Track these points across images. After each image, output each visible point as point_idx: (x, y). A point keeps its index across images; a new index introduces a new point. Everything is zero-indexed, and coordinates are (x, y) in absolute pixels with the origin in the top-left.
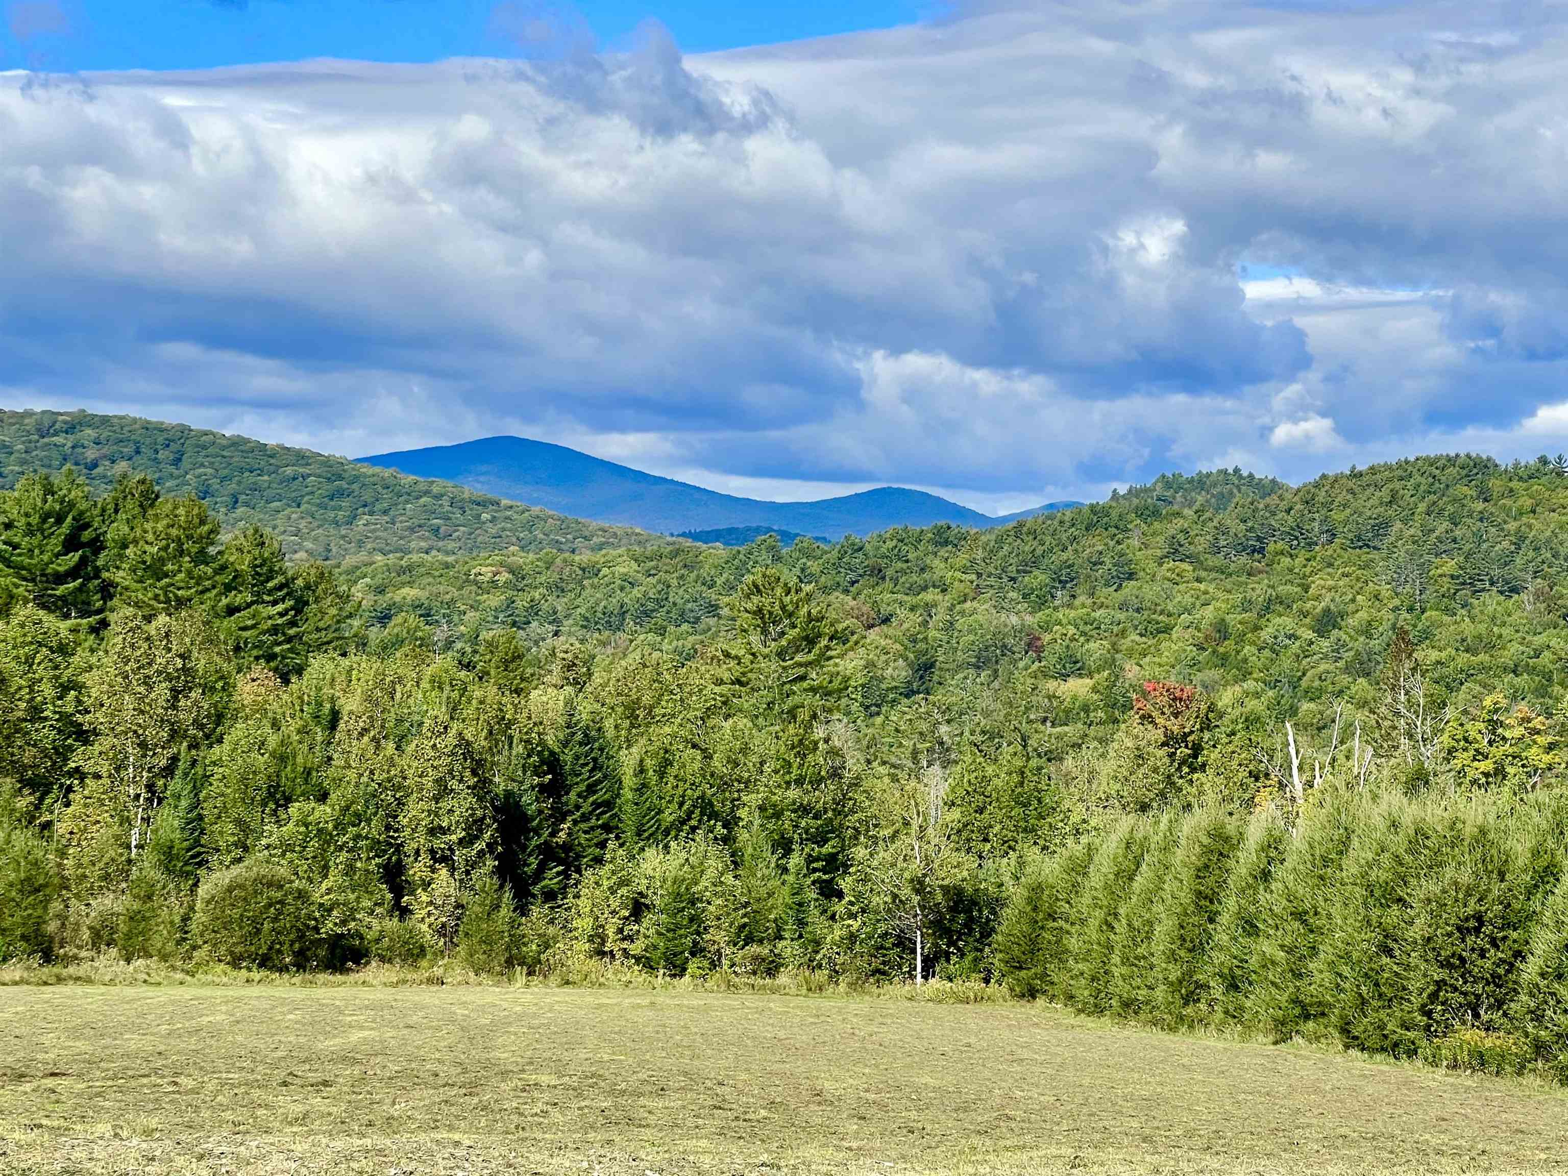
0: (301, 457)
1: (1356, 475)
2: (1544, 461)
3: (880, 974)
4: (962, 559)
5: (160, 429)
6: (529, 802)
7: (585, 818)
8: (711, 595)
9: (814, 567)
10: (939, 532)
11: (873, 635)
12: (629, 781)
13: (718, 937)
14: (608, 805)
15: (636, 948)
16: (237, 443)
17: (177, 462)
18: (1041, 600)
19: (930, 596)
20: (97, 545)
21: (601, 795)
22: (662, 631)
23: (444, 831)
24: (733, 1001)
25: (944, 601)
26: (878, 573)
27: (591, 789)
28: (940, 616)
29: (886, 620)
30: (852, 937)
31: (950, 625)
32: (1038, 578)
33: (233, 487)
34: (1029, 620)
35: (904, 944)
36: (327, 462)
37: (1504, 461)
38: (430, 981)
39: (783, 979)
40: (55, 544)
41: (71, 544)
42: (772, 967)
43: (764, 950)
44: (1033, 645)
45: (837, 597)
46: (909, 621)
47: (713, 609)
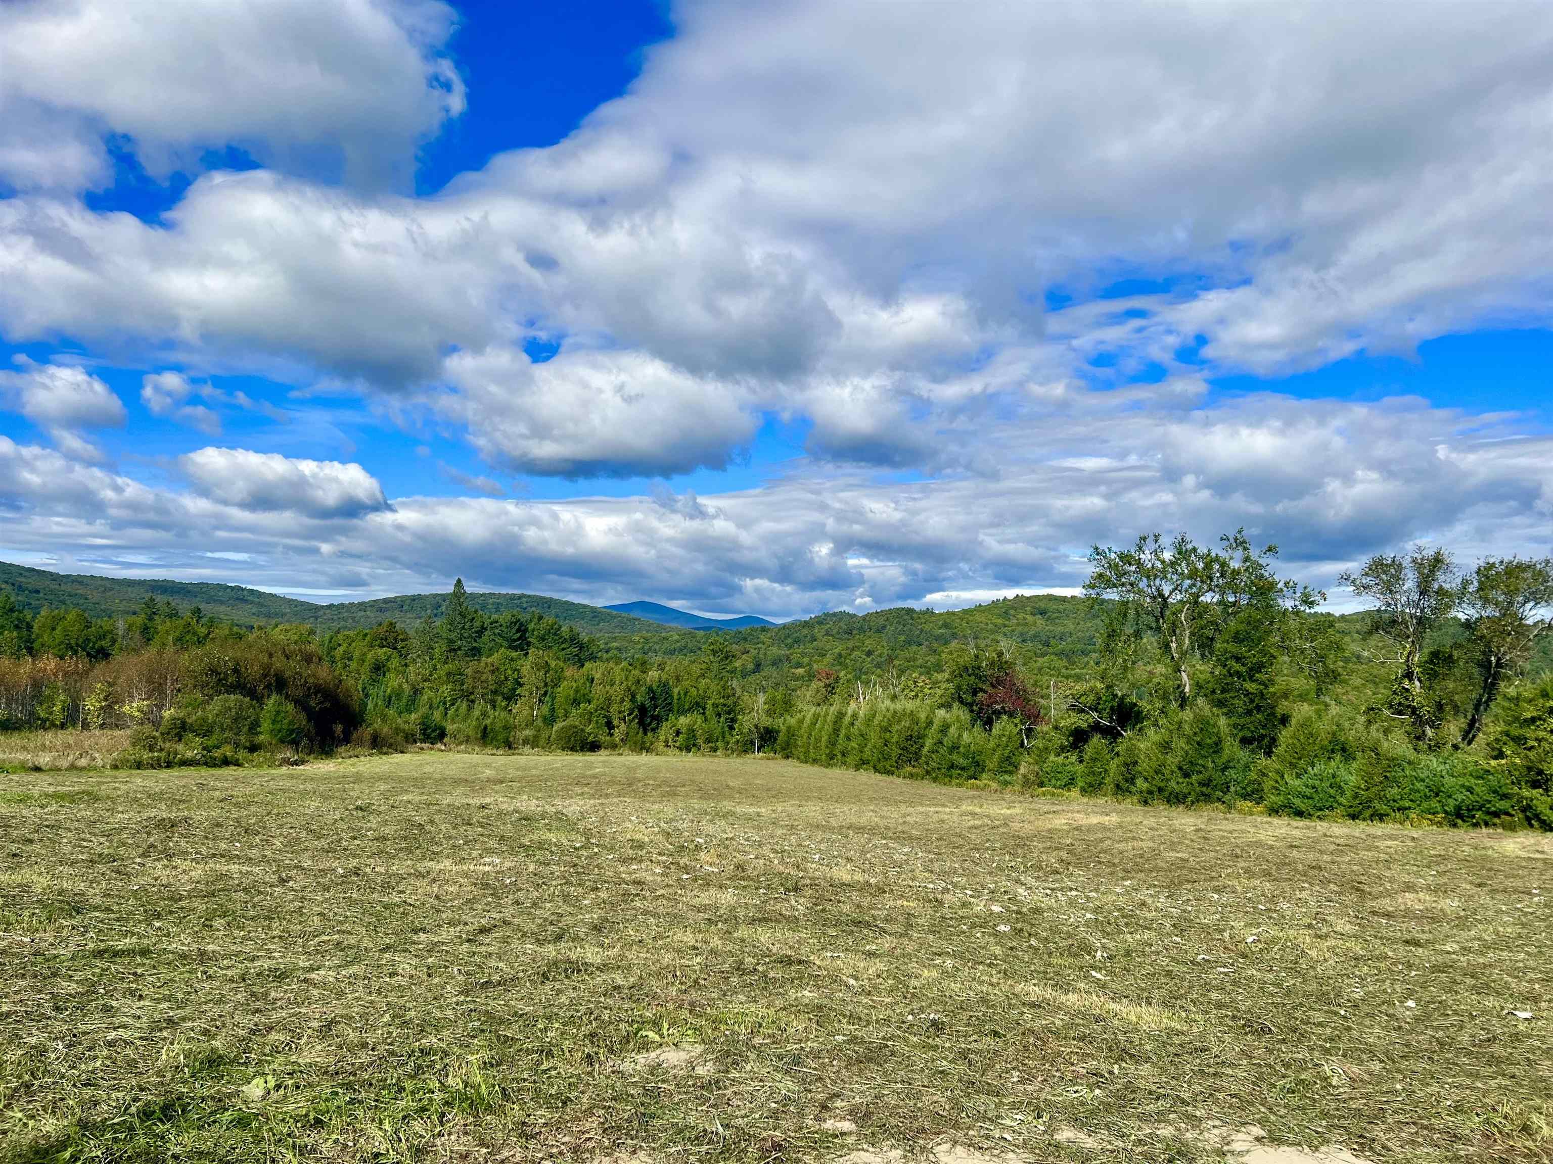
0: (584, 606)
1: (877, 613)
2: (928, 609)
3: (746, 752)
4: (769, 635)
5: (544, 598)
6: (648, 703)
7: (663, 707)
8: (699, 645)
9: (728, 637)
10: (762, 628)
11: (744, 656)
12: (676, 697)
13: (700, 741)
14: (670, 704)
15: (678, 744)
16: (566, 602)
17: (549, 608)
18: (790, 647)
19: (760, 646)
20: (526, 630)
21: (669, 701)
22: (686, 655)
23: (623, 712)
24: (704, 759)
25: (764, 647)
26: (745, 639)
27: (666, 699)
28: (762, 651)
29: (748, 652)
30: (738, 741)
31: (765, 654)
32: (790, 641)
33: (565, 615)
34: (787, 652)
35: (753, 743)
36: (592, 607)
37: (917, 609)
38: (619, 754)
39: (718, 753)
40: (514, 631)
41: (518, 631)
42: (715, 750)
43: (713, 745)
44: (788, 659)
45: (734, 645)
46: (754, 652)
47: (700, 649)
